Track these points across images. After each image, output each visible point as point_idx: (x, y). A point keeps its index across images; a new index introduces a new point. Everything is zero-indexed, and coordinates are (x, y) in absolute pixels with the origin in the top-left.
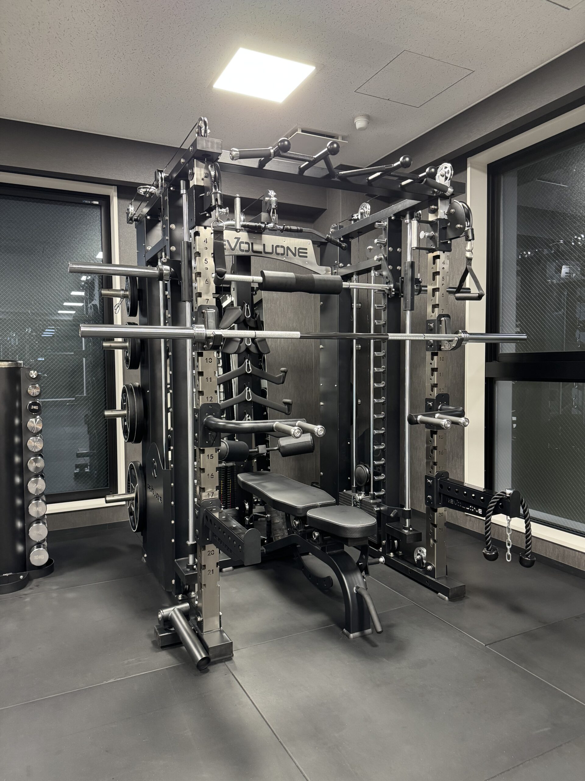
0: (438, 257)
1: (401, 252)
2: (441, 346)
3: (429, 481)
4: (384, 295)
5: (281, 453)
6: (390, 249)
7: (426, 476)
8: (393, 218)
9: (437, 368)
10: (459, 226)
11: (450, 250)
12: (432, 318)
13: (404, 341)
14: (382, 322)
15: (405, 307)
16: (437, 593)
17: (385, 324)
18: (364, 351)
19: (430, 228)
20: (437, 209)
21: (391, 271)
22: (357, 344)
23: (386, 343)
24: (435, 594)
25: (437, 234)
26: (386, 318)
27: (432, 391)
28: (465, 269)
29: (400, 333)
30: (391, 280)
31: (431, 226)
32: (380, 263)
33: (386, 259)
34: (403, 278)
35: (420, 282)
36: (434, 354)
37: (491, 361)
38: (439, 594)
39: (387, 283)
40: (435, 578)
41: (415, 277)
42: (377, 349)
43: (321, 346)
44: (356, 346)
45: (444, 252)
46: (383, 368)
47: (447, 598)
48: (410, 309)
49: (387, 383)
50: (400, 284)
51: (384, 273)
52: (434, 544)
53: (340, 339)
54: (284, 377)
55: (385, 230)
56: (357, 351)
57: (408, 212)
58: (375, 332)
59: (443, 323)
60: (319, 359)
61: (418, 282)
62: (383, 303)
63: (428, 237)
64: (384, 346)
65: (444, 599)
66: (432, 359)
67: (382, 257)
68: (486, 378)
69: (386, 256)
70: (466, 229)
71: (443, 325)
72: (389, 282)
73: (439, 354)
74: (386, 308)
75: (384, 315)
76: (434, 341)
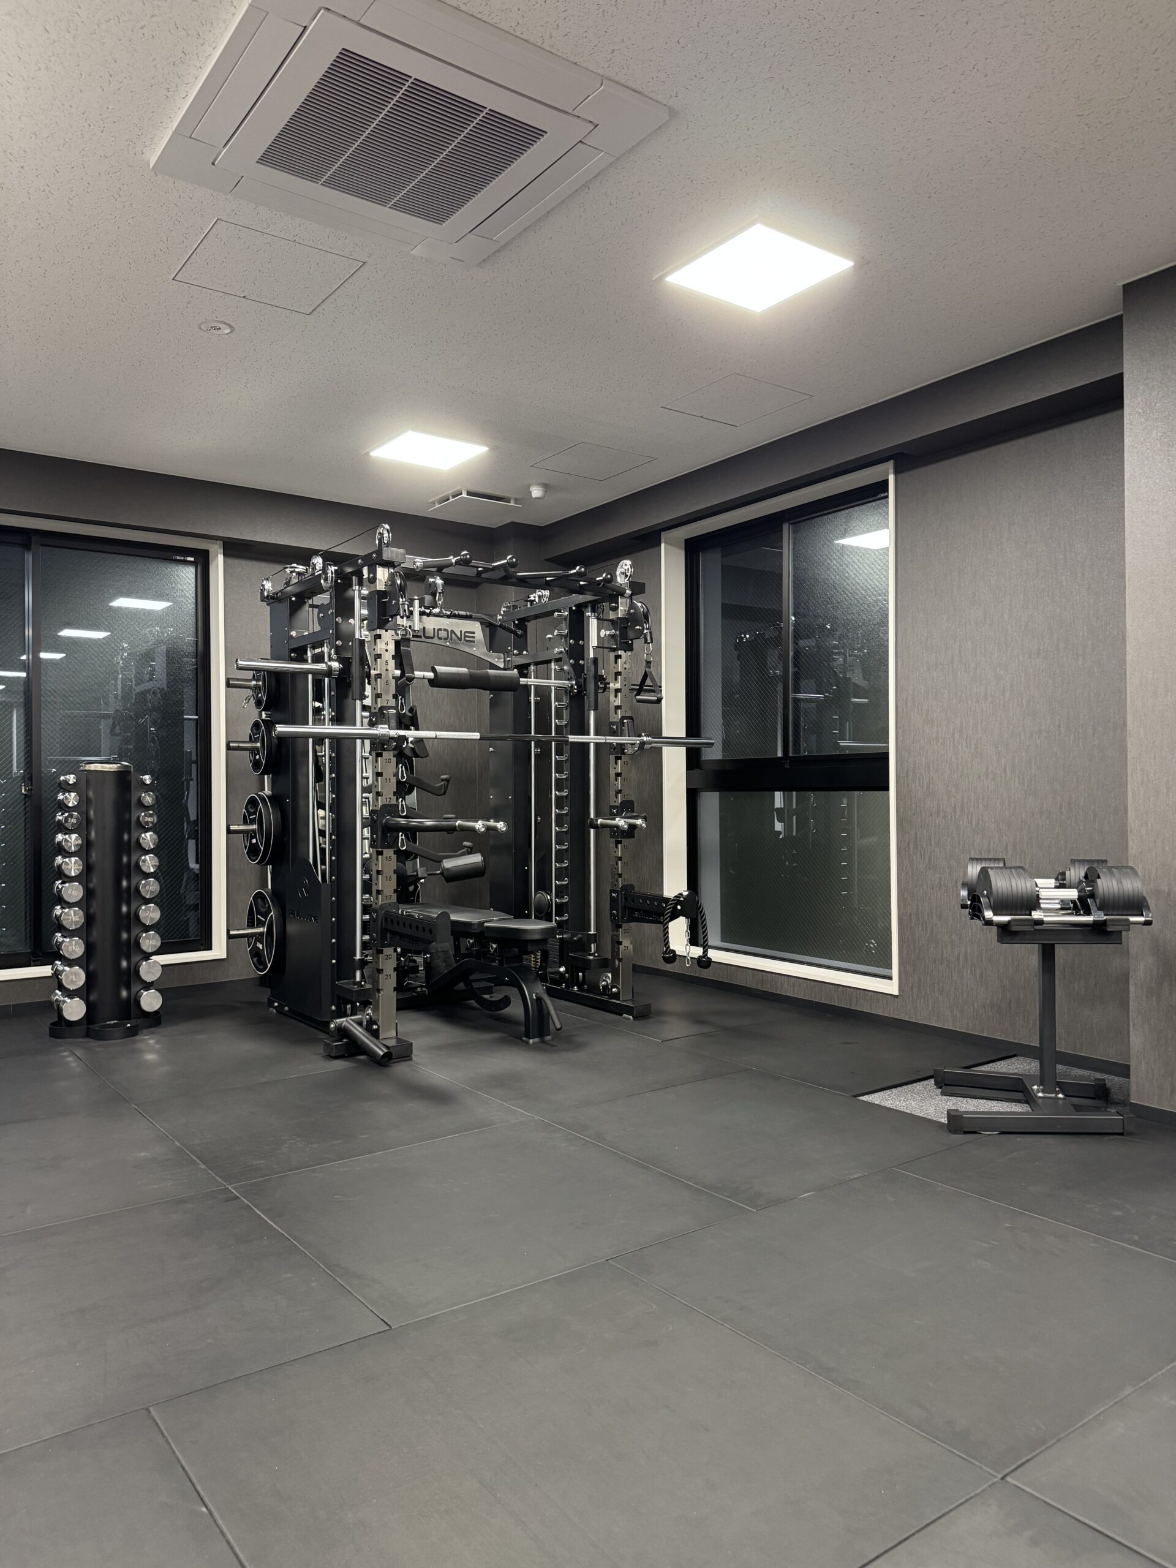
0: (620, 657)
1: (584, 645)
2: (624, 749)
3: (614, 895)
4: (566, 691)
5: (445, 877)
6: (571, 641)
7: (611, 890)
8: (574, 608)
9: (621, 773)
10: (638, 627)
11: (631, 649)
12: (615, 720)
13: (588, 744)
14: (564, 723)
15: (589, 706)
16: (621, 1015)
17: (567, 724)
18: (544, 756)
19: (611, 627)
20: (618, 607)
21: (572, 665)
22: (536, 747)
23: (569, 746)
24: (620, 1017)
25: (618, 632)
26: (568, 718)
27: (617, 798)
28: (644, 672)
29: (584, 735)
30: (573, 676)
31: (612, 624)
32: (561, 656)
33: (568, 653)
34: (586, 675)
35: (605, 679)
36: (618, 758)
37: (692, 769)
38: (624, 1015)
39: (568, 680)
40: (620, 1000)
41: (599, 674)
42: (559, 752)
43: (491, 749)
44: (534, 749)
45: (625, 652)
46: (566, 774)
47: (631, 1017)
48: (593, 708)
49: (570, 791)
50: (582, 681)
51: (565, 668)
52: (619, 964)
53: (515, 740)
54: (446, 787)
55: (565, 620)
56: (535, 755)
57: (590, 605)
58: (556, 734)
59: (626, 725)
60: (489, 765)
61: (601, 679)
62: (564, 700)
63: (609, 635)
64: (566, 749)
65: (629, 1019)
66: (616, 763)
67: (563, 650)
68: (688, 790)
69: (567, 649)
70: (645, 631)
71: (626, 728)
72: (571, 678)
73: (623, 758)
74: (568, 706)
75: (566, 714)
76: (617, 744)
